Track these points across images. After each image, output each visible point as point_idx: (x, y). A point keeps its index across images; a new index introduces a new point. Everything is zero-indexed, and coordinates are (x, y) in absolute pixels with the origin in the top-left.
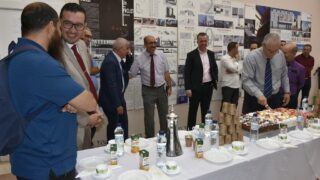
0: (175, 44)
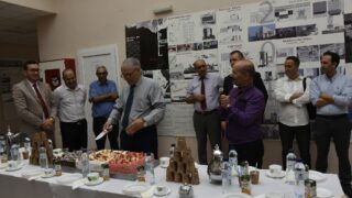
0: (216, 68)
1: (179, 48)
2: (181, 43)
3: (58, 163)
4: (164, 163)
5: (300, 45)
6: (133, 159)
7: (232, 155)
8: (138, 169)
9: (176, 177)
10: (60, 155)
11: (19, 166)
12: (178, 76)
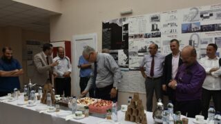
0: (159, 50)
1: (136, 36)
2: (137, 33)
3: (58, 104)
4: (123, 108)
5: (217, 36)
6: (104, 104)
7: (170, 107)
8: (107, 111)
9: (132, 118)
10: (59, 98)
11: (35, 104)
12: (134, 54)
